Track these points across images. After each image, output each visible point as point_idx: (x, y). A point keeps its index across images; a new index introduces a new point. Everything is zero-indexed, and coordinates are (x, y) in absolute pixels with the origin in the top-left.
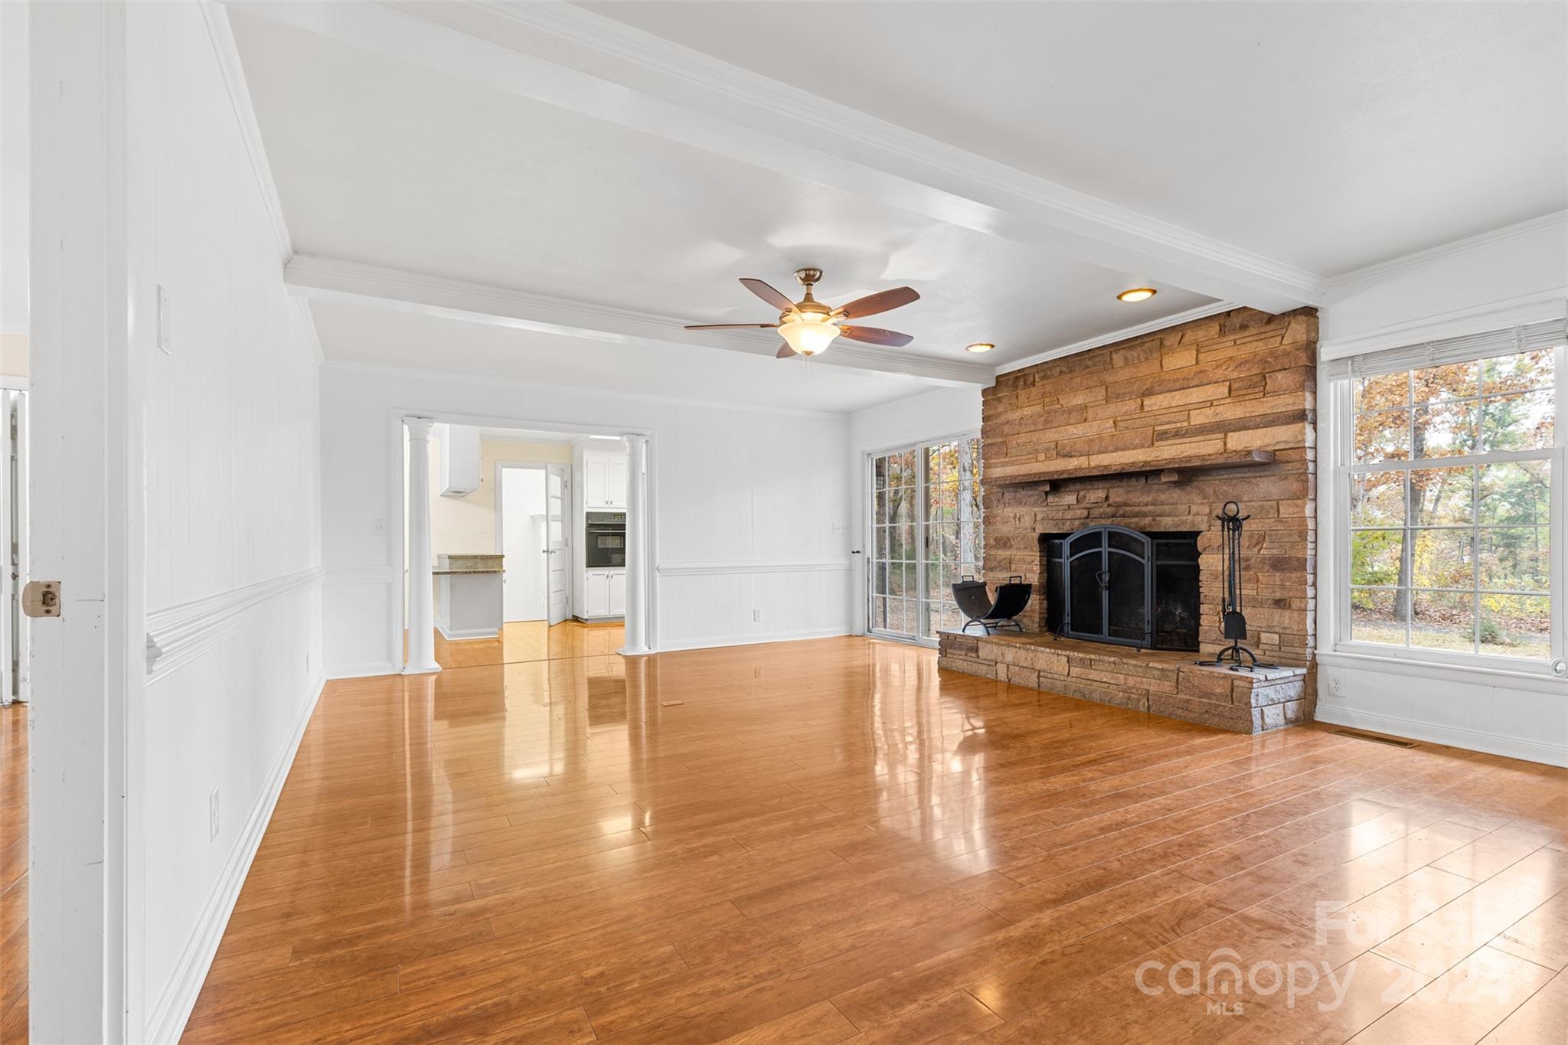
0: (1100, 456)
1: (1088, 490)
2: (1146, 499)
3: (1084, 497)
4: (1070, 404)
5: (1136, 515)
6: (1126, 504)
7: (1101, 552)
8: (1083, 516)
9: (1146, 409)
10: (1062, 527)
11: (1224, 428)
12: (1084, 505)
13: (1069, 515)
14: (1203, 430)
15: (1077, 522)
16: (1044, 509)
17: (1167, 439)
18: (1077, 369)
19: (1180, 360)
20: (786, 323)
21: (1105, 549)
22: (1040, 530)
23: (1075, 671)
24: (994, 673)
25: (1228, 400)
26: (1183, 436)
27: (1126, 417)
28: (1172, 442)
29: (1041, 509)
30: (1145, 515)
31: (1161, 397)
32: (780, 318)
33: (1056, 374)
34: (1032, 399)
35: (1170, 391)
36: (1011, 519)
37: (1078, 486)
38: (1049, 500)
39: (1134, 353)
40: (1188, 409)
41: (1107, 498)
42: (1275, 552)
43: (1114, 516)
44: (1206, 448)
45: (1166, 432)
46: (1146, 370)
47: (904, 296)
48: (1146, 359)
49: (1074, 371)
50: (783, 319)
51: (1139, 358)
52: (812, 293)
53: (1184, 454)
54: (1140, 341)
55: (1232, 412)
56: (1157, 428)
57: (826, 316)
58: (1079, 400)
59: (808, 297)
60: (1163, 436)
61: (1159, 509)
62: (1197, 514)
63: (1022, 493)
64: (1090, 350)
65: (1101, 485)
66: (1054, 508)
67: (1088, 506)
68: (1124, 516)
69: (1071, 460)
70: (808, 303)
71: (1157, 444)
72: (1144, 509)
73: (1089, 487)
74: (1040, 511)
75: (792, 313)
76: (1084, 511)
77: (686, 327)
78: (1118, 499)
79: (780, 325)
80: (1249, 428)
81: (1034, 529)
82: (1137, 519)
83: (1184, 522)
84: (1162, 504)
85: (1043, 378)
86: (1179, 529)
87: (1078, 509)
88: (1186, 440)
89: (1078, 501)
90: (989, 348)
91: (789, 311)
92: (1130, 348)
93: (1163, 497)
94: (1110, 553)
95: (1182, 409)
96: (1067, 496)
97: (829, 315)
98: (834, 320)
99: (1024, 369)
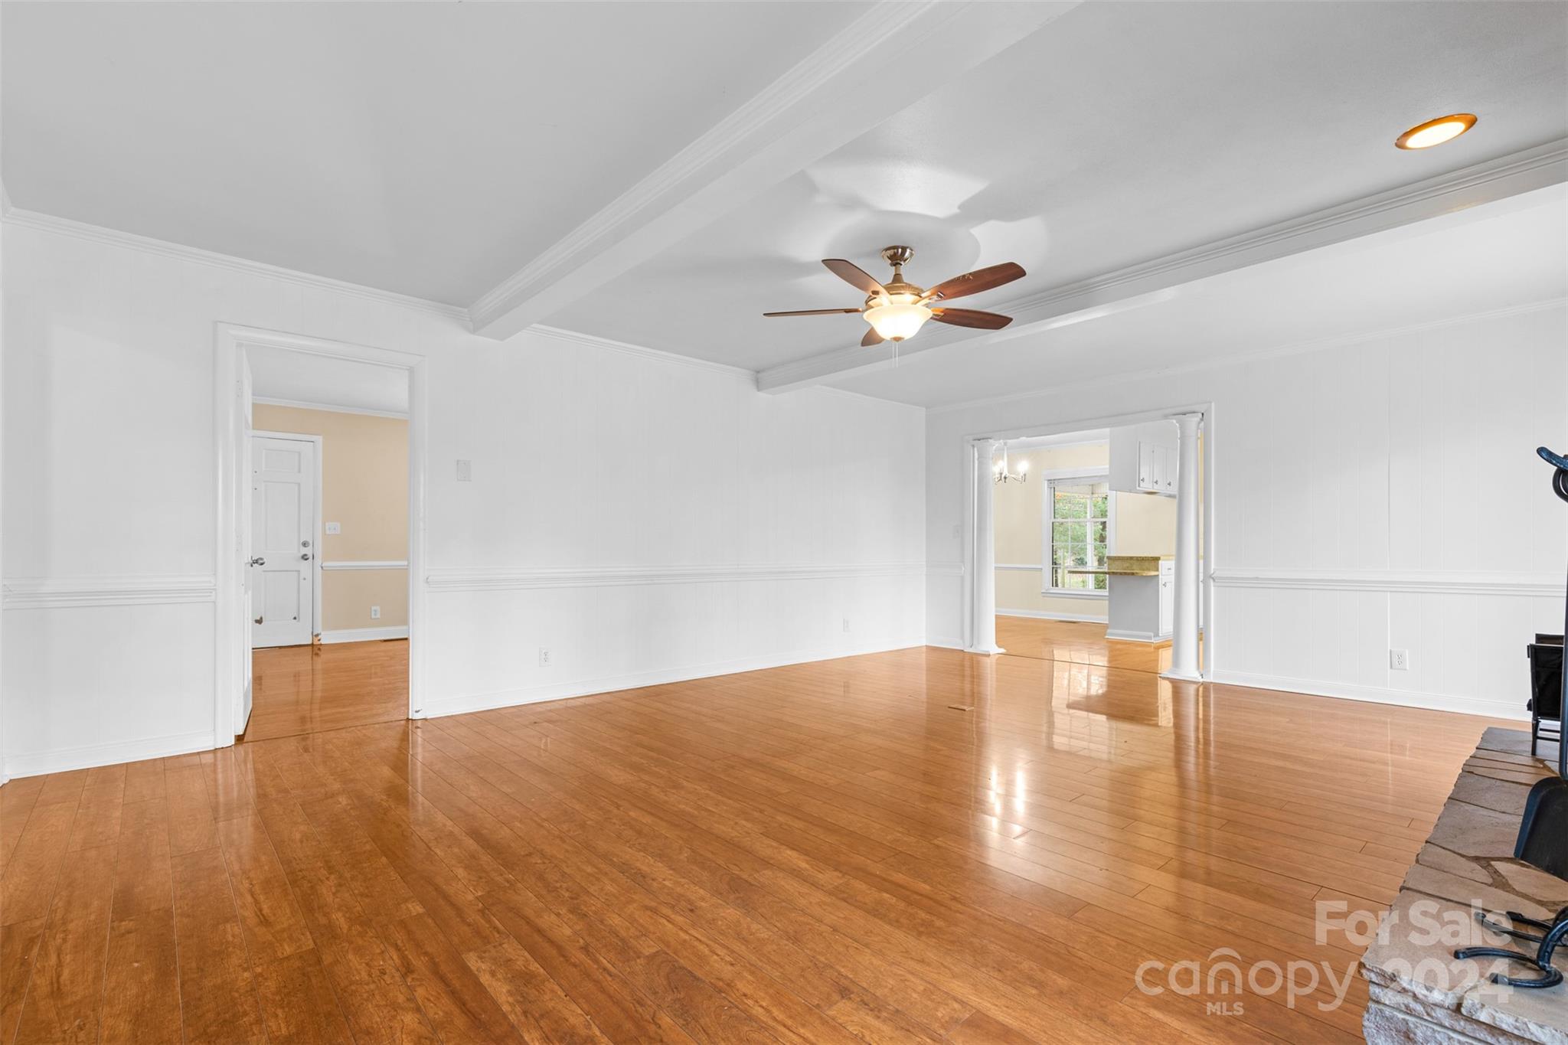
20: (872, 307)
32: (867, 302)
47: (1010, 272)
50: (870, 303)
52: (901, 273)
57: (918, 298)
59: (897, 278)
70: (896, 285)
75: (880, 295)
77: (764, 314)
79: (867, 310)
91: (876, 293)
97: (921, 297)
98: (926, 301)
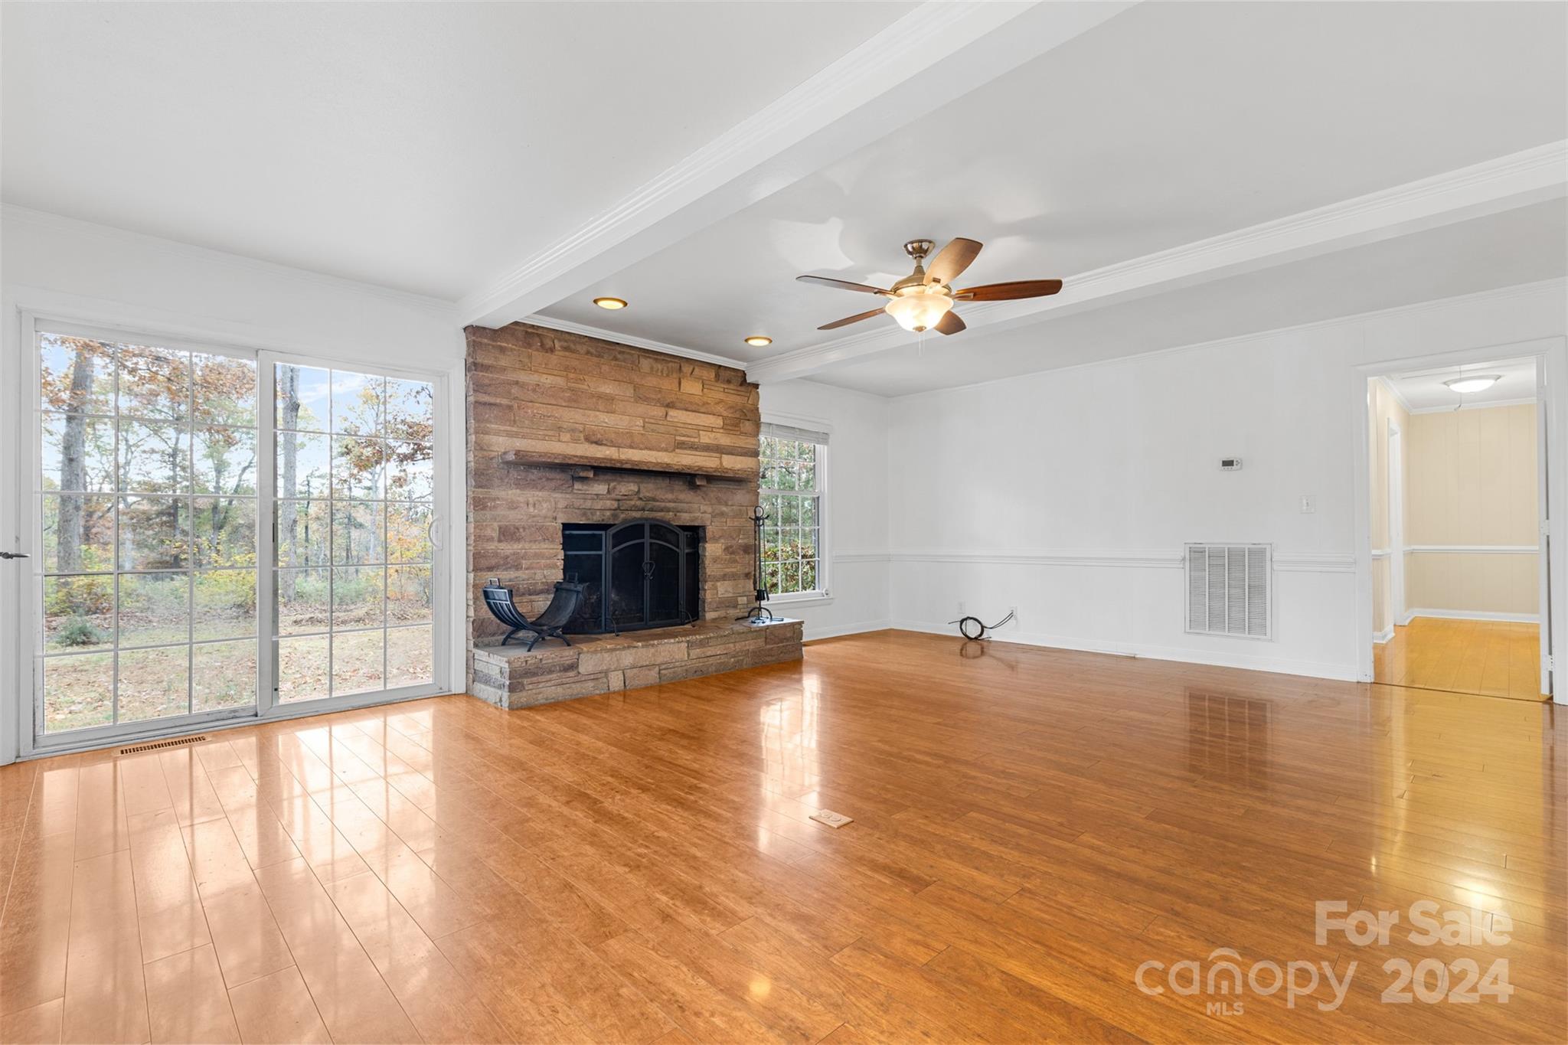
0: (631, 451)
1: (619, 482)
2: (670, 496)
3: (614, 488)
4: (598, 390)
5: (662, 510)
6: (654, 500)
7: (643, 543)
8: (613, 508)
9: (668, 418)
10: (590, 517)
11: (720, 450)
12: (613, 496)
13: (599, 505)
14: (707, 448)
15: (608, 513)
16: (568, 496)
17: (685, 449)
18: (606, 356)
19: (691, 388)
21: (647, 540)
22: (563, 519)
23: (696, 652)
24: (606, 685)
25: (721, 431)
26: (696, 449)
27: (652, 421)
28: (689, 452)
29: (563, 495)
30: (668, 510)
31: (680, 412)
33: (582, 352)
34: (550, 366)
35: (686, 410)
36: (522, 505)
37: (608, 477)
38: (576, 487)
39: (660, 366)
40: (698, 429)
41: (639, 492)
42: (746, 541)
43: (643, 510)
44: (707, 462)
45: (683, 443)
46: (668, 384)
48: (668, 375)
49: (603, 357)
51: (662, 372)
53: (697, 464)
54: (662, 357)
55: (725, 440)
56: (678, 438)
58: (608, 388)
60: (681, 445)
61: (681, 506)
62: (705, 512)
63: (535, 474)
64: (618, 344)
65: (631, 479)
66: (580, 496)
67: (619, 497)
68: (651, 510)
69: (600, 448)
71: (677, 450)
72: (668, 505)
73: (619, 479)
74: (561, 499)
76: (613, 502)
78: (648, 494)
80: (733, 454)
81: (555, 518)
82: (662, 514)
83: (696, 519)
84: (681, 502)
85: (566, 349)
86: (692, 524)
87: (608, 499)
88: (697, 453)
89: (609, 492)
90: (620, 305)
92: (656, 360)
93: (682, 496)
94: (651, 544)
95: (694, 427)
96: (596, 485)
99: (538, 327)
